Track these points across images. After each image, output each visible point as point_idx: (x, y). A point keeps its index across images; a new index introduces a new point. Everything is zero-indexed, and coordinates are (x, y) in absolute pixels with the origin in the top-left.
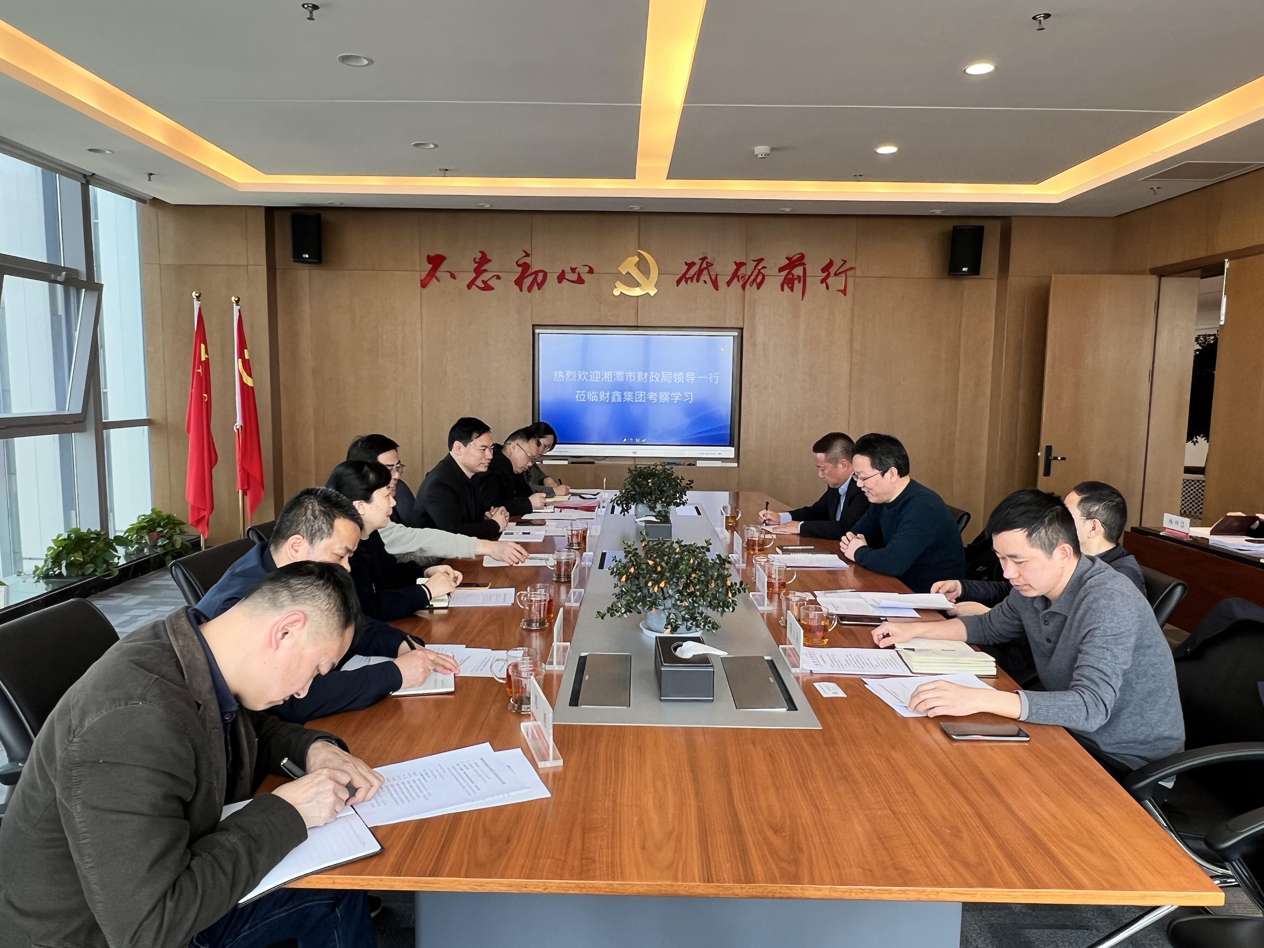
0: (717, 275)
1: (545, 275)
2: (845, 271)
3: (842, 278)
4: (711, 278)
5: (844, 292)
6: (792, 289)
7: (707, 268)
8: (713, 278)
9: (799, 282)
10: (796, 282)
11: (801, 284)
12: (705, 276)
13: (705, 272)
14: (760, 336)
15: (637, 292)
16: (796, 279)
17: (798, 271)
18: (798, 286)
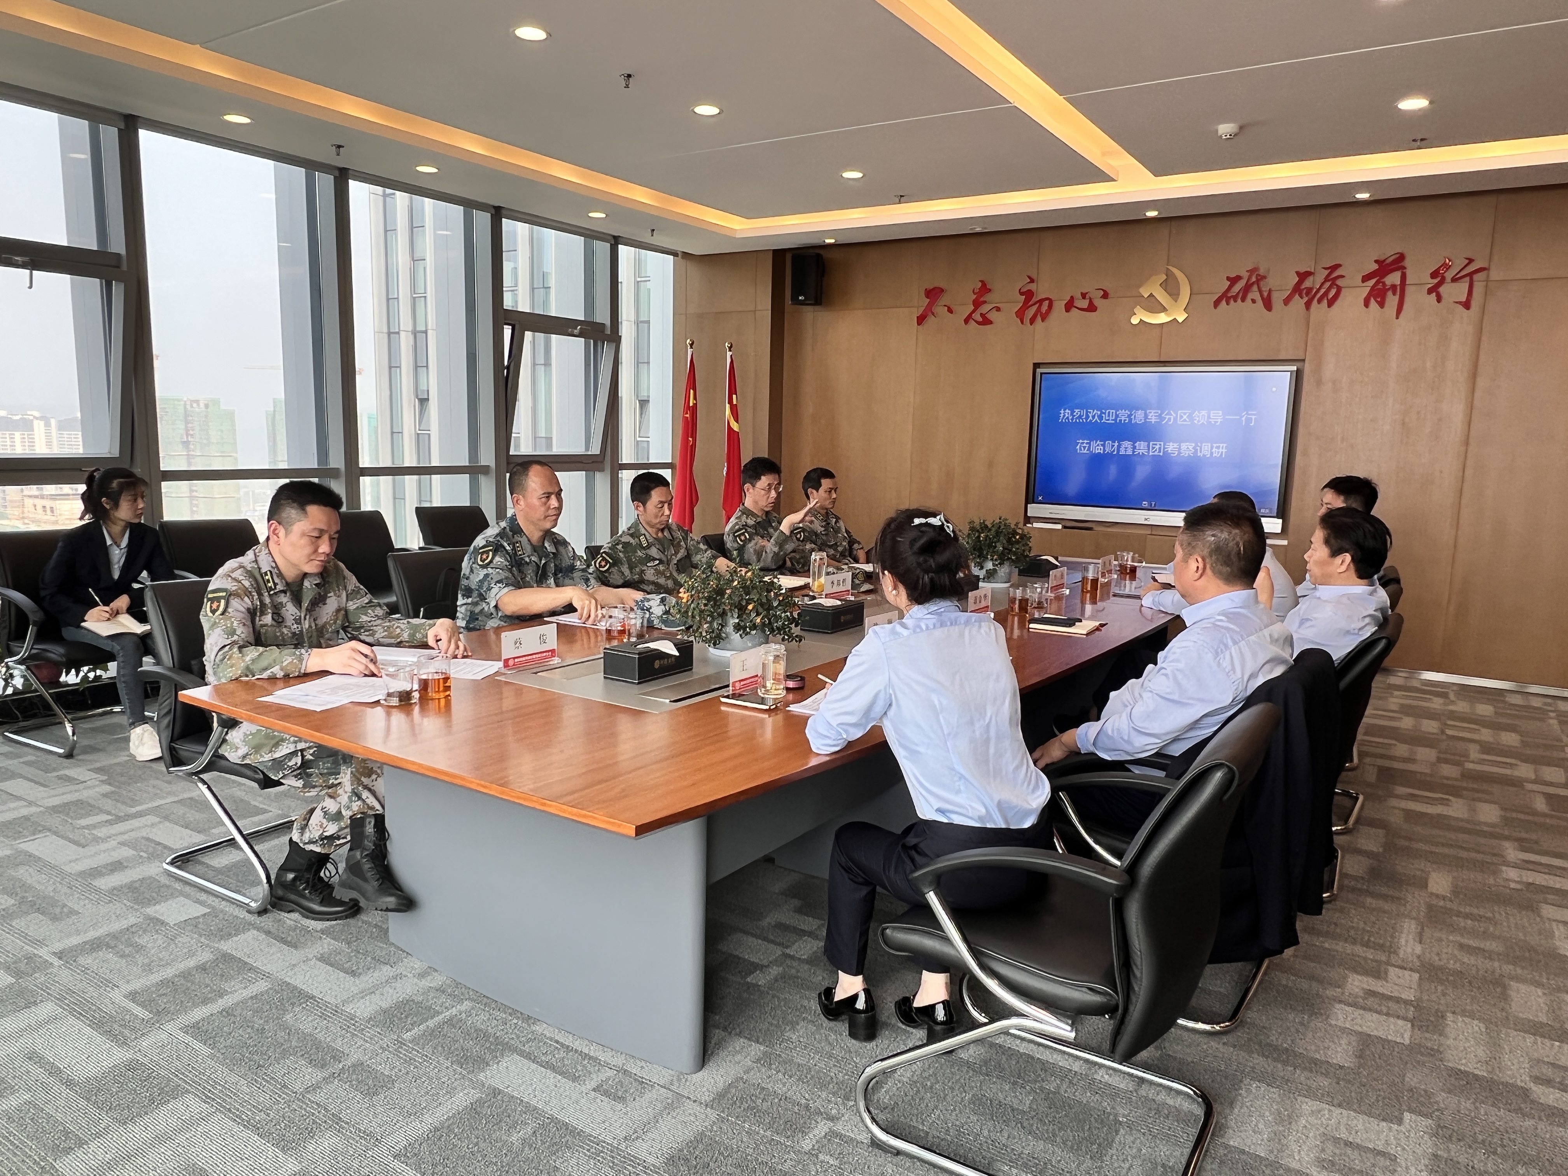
0: (1270, 291)
1: (1051, 302)
2: (1471, 275)
3: (1464, 286)
4: (1262, 296)
5: (1467, 305)
6: (1382, 304)
7: (1258, 282)
8: (1265, 294)
9: (1394, 294)
10: (1390, 293)
11: (1398, 296)
12: (1254, 294)
13: (1255, 288)
14: (1329, 370)
15: (1162, 318)
16: (1389, 289)
17: (1394, 278)
18: (1392, 300)
